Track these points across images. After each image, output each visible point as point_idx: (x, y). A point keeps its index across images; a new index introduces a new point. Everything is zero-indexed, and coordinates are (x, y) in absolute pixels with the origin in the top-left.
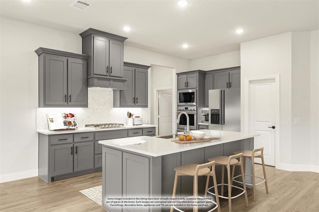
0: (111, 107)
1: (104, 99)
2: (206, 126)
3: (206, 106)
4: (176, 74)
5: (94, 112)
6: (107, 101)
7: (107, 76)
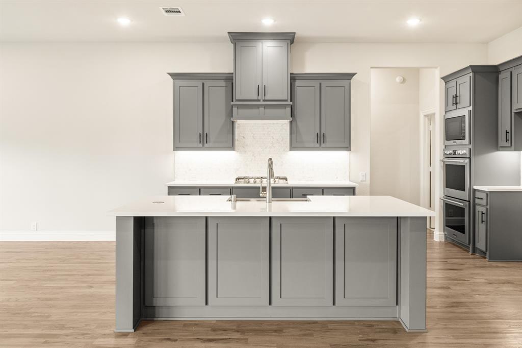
0: (284, 150)
1: (272, 137)
2: (485, 194)
3: (501, 147)
4: (442, 78)
5: (255, 157)
6: (277, 140)
7: (259, 100)
